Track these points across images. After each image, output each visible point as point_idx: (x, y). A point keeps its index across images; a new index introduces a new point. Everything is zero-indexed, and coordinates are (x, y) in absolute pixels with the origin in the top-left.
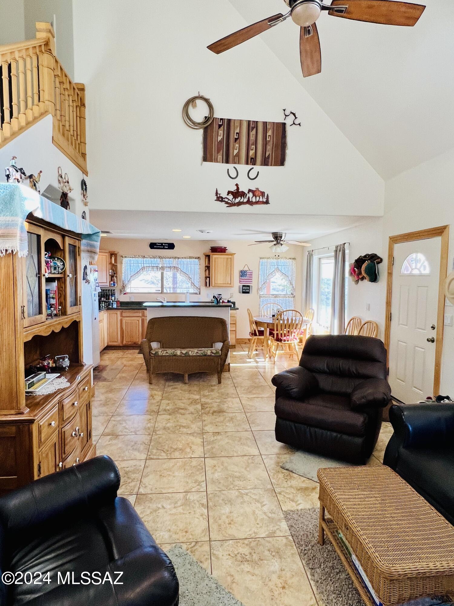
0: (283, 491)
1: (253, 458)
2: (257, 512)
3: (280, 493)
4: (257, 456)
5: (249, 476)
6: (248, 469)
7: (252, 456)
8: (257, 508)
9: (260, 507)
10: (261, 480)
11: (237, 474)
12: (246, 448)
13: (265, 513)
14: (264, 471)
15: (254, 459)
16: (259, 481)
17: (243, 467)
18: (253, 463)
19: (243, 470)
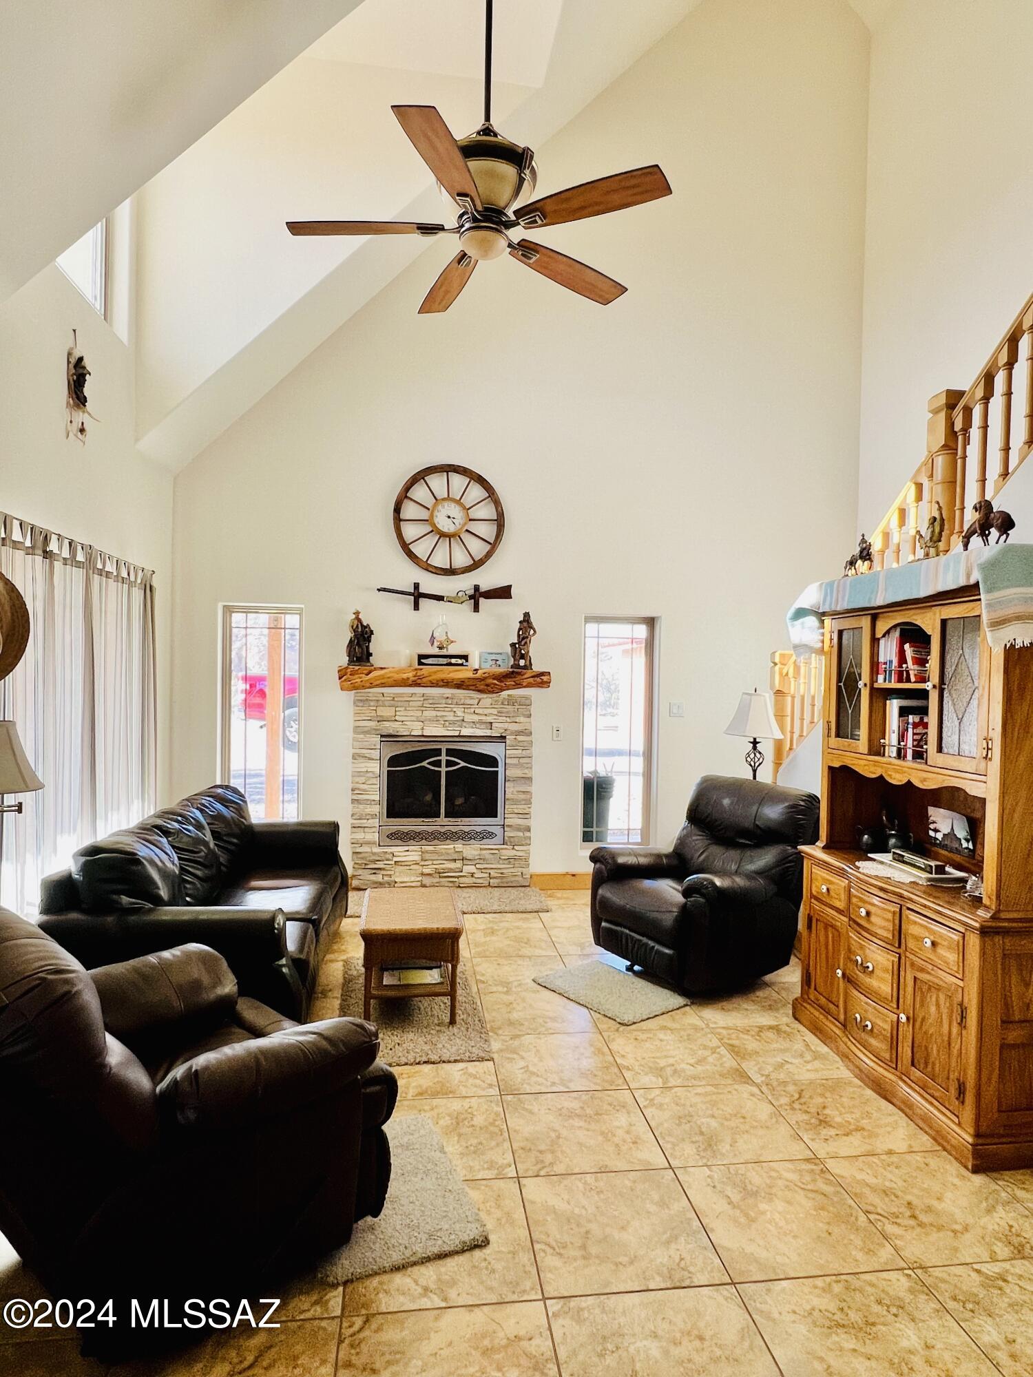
0: (484, 1089)
1: (539, 1166)
2: (536, 1060)
3: (491, 1086)
4: (530, 1173)
5: (551, 1118)
6: (553, 1135)
7: (542, 1173)
8: (535, 1065)
9: (530, 1066)
10: (524, 1109)
11: (577, 1123)
12: (560, 1205)
13: (523, 1058)
14: (515, 1131)
15: (537, 1163)
16: (529, 1107)
17: (566, 1139)
18: (541, 1152)
19: (564, 1133)
